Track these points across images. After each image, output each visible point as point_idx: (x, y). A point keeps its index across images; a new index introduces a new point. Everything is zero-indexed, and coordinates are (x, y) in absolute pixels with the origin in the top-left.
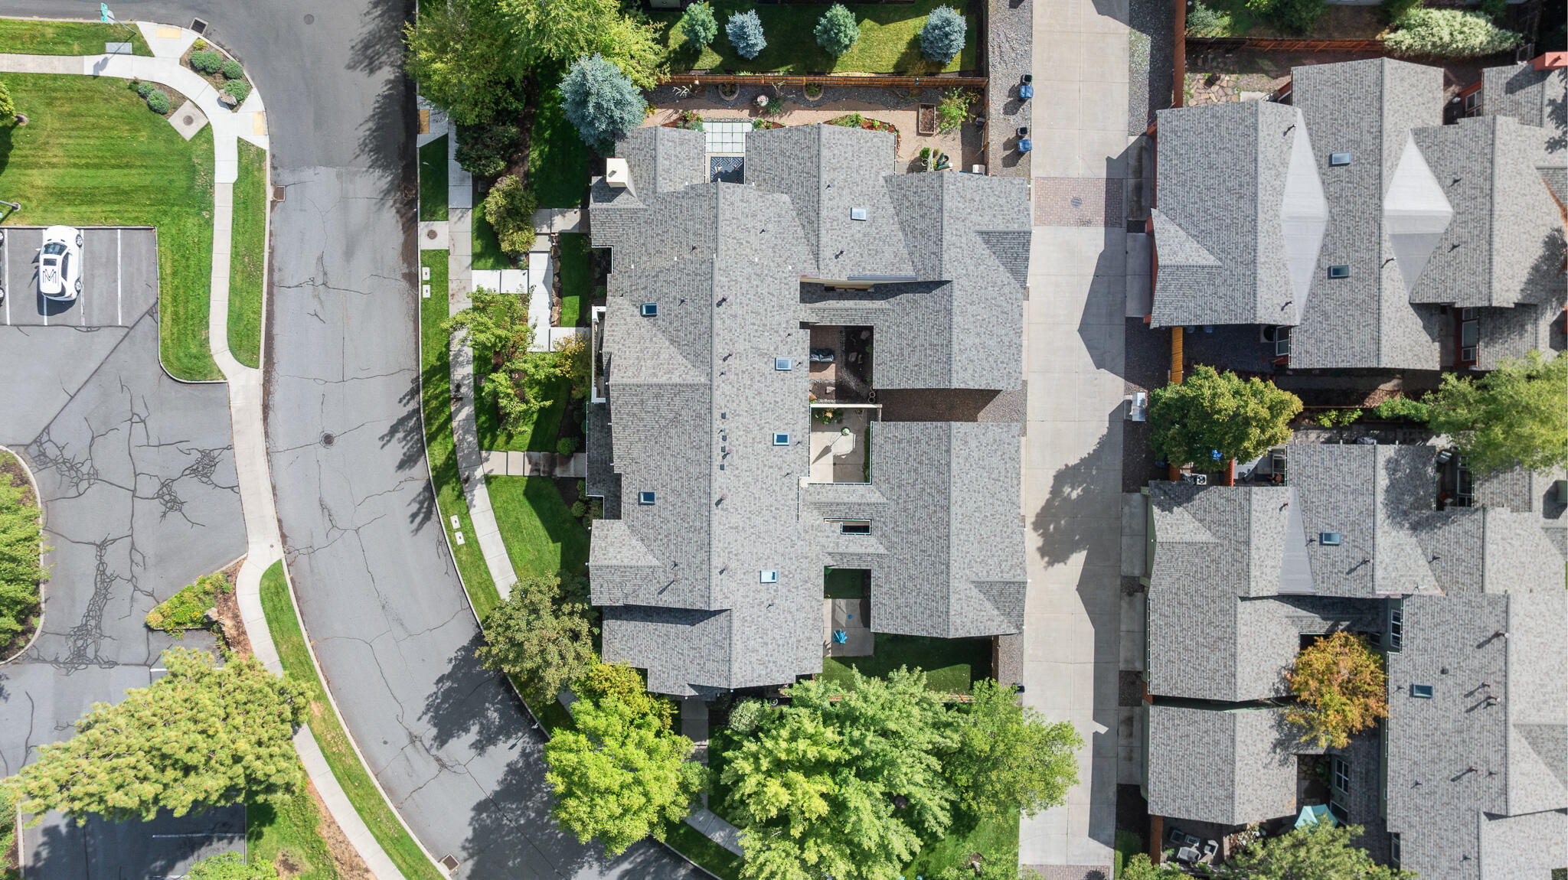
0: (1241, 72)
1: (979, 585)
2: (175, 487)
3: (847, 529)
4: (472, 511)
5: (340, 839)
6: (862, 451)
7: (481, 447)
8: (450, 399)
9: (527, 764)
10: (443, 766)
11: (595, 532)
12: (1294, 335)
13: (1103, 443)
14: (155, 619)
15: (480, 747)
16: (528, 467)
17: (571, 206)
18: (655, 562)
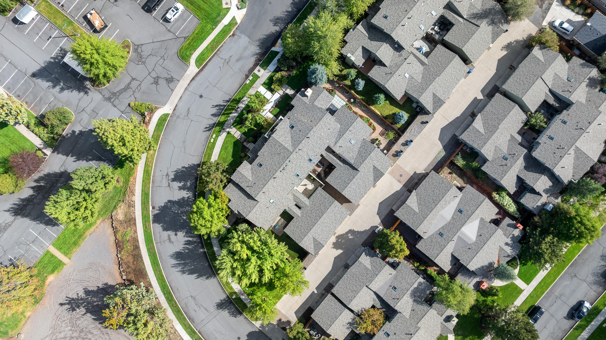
0: (459, 176)
1: (314, 239)
2: (160, 79)
3: (296, 205)
4: (220, 137)
5: (134, 184)
6: (313, 192)
7: (233, 125)
8: (234, 109)
9: (187, 200)
10: (169, 186)
11: (244, 163)
12: (422, 240)
13: (365, 231)
14: (132, 104)
15: (180, 188)
16: (239, 137)
17: (293, 89)
18: (251, 180)
